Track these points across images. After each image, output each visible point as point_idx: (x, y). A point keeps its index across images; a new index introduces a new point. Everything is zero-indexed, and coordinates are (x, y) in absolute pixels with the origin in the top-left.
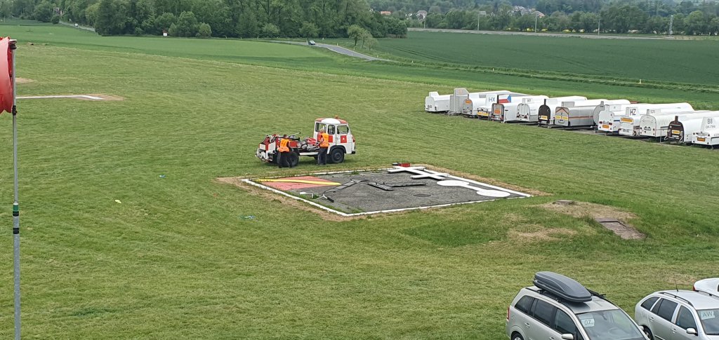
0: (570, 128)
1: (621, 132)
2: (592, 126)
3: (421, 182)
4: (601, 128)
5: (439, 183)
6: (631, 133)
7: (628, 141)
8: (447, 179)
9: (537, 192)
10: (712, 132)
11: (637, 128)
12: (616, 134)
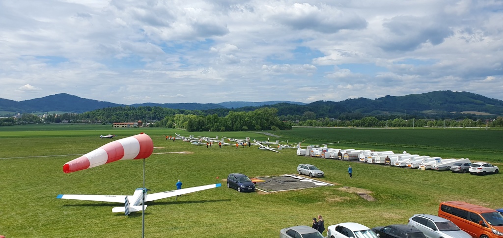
1: (368, 162)
2: (358, 160)
3: (294, 180)
4: (360, 160)
5: (301, 180)
6: (371, 162)
7: (370, 165)
8: (303, 179)
9: (337, 184)
10: (401, 162)
11: (373, 160)
12: (366, 162)
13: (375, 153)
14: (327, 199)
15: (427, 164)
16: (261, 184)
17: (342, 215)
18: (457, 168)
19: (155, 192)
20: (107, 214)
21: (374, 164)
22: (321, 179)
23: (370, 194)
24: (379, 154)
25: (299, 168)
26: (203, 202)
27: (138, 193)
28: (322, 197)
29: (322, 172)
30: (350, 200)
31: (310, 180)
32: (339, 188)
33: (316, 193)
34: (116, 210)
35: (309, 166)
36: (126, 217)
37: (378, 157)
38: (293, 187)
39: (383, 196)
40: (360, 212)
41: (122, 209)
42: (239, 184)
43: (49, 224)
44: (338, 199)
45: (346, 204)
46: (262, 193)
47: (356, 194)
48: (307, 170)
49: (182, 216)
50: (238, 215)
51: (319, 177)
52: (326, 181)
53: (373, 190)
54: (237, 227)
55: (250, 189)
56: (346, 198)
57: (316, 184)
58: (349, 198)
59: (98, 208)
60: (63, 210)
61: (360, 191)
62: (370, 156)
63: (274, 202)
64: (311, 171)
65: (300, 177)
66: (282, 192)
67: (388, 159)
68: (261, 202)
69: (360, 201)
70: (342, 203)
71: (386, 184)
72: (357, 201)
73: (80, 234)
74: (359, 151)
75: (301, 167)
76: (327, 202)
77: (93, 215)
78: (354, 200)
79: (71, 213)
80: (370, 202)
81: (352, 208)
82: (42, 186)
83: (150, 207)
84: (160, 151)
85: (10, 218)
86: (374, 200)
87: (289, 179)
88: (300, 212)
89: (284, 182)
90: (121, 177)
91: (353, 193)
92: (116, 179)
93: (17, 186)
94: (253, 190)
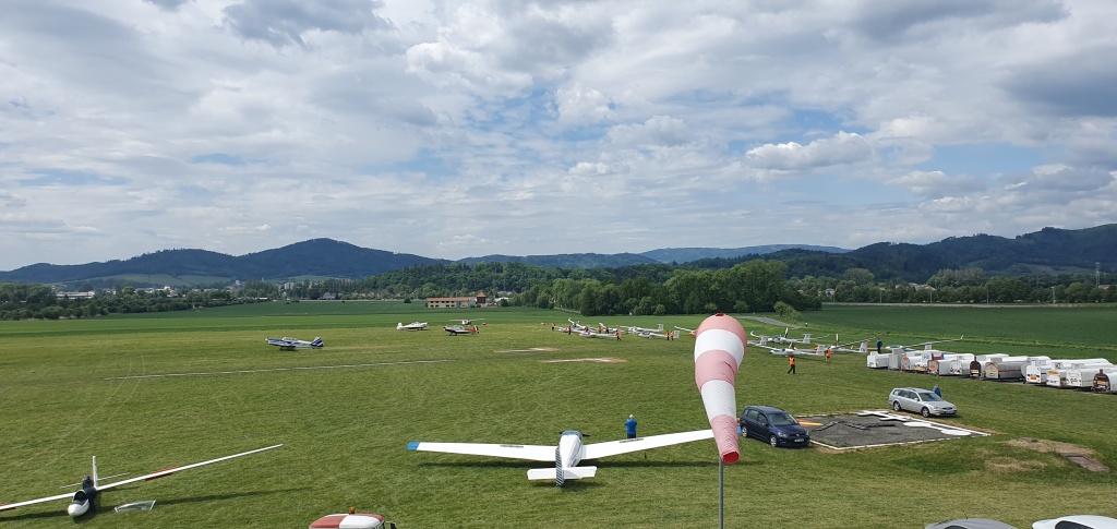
0: (1000, 379)
1: (1048, 383)
2: (1020, 378)
4: (1029, 379)
6: (1058, 384)
7: (1055, 390)
11: (1063, 379)
12: (1044, 384)
13: (1066, 363)
14: (988, 463)
16: (814, 430)
17: (1039, 501)
19: (601, 440)
20: (517, 484)
21: (1064, 387)
22: (951, 421)
23: (1092, 456)
24: (1077, 365)
25: (894, 396)
26: (703, 464)
27: (569, 442)
28: (975, 460)
29: (951, 405)
30: (1047, 467)
31: (927, 424)
32: (1011, 442)
33: (957, 452)
34: (534, 474)
35: (918, 391)
36: (556, 490)
37: (1076, 371)
38: (895, 437)
40: (1081, 496)
41: (549, 474)
42: (773, 429)
43: (410, 500)
44: (1015, 465)
45: (1039, 476)
46: (829, 451)
47: (1059, 455)
48: (915, 401)
49: (673, 491)
50: (797, 495)
51: (945, 416)
52: (966, 424)
53: (1097, 446)
54: (806, 519)
55: (796, 441)
56: (1036, 463)
57: (944, 431)
58: (1043, 464)
59: (493, 471)
60: (424, 473)
61: (1065, 449)
62: (1053, 369)
63: (864, 469)
64: (927, 404)
65: (900, 417)
66: (876, 448)
67: (1102, 377)
68: (836, 470)
69: (1072, 470)
70: (1026, 474)
72: (1066, 471)
73: (483, 522)
74: (1025, 358)
75: (900, 394)
76: (992, 472)
77: (488, 484)
78: (1057, 469)
79: (442, 479)
80: (1097, 473)
81: (1058, 485)
82: (358, 427)
83: (603, 471)
84: (554, 356)
85: (330, 486)
86: (1107, 470)
87: (877, 421)
88: (936, 492)
89: (869, 427)
90: (504, 409)
91: (1049, 453)
92: (495, 412)
93: (309, 426)
94: (805, 444)
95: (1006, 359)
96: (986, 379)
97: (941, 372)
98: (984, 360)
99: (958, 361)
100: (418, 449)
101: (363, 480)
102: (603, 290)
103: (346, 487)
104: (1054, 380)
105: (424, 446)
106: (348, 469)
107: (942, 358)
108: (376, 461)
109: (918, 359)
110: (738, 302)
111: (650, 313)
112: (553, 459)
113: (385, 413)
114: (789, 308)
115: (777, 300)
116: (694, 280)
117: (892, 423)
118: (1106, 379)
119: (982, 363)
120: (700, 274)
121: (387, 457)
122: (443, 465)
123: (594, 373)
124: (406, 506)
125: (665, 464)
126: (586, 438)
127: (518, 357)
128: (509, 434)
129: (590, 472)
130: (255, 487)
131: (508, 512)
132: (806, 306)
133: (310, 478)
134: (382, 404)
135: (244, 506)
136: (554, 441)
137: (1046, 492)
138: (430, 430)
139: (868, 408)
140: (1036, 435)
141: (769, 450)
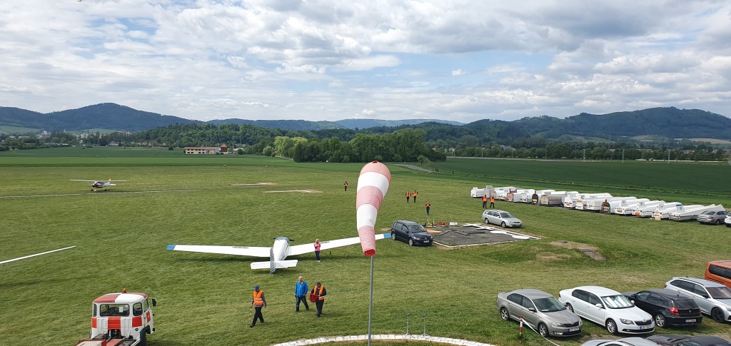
0: (549, 205)
1: (577, 208)
2: (561, 205)
4: (565, 205)
6: (582, 208)
7: (580, 212)
9: (543, 237)
10: (625, 208)
11: (585, 205)
12: (574, 208)
13: (587, 195)
14: (538, 256)
15: (664, 211)
16: (436, 235)
17: (565, 278)
18: (707, 218)
19: (302, 243)
20: (243, 272)
21: (585, 210)
22: (518, 230)
23: (597, 251)
24: (593, 197)
25: (485, 215)
27: (280, 245)
28: (530, 254)
29: (519, 220)
30: (571, 258)
31: (504, 232)
32: (552, 243)
33: (520, 249)
34: (255, 266)
35: (500, 212)
36: (270, 276)
37: (592, 201)
38: (484, 240)
39: (615, 254)
40: (589, 274)
41: (266, 265)
42: (411, 235)
43: (168, 283)
44: (553, 257)
45: (567, 263)
46: (444, 248)
47: (578, 251)
48: (497, 218)
49: (346, 274)
50: (423, 275)
51: (515, 227)
52: (527, 233)
53: (600, 245)
54: (427, 291)
55: (425, 243)
56: (565, 255)
57: (514, 236)
58: (569, 256)
59: (227, 264)
60: (178, 266)
61: (582, 247)
62: (580, 199)
63: (464, 260)
64: (505, 220)
65: (488, 228)
66: (472, 247)
67: (606, 204)
68: (448, 260)
69: (584, 259)
70: (560, 262)
71: (613, 238)
72: (581, 260)
74: (564, 192)
75: (489, 214)
76: (540, 261)
77: (223, 272)
78: (577, 259)
79: (191, 269)
80: (599, 261)
81: (576, 268)
82: (133, 234)
83: (302, 263)
84: (274, 188)
85: (111, 274)
86: (604, 259)
87: (474, 230)
88: (507, 274)
89: (469, 234)
90: (236, 224)
91: (573, 249)
92: (231, 225)
93: (97, 234)
94: (430, 244)
95: (553, 193)
96: (541, 205)
97: (515, 200)
98: (540, 193)
99: (525, 194)
100: (175, 249)
101: (135, 270)
102: (309, 145)
103: (123, 275)
104: (580, 206)
105: (178, 248)
106: (124, 263)
107: (516, 192)
108: (144, 257)
109: (501, 192)
110: (395, 155)
111: (341, 161)
112: (268, 255)
113: (152, 225)
114: (427, 159)
115: (419, 154)
116: (368, 140)
117: (483, 231)
118: (608, 205)
119: (539, 195)
120: (372, 136)
121: (152, 255)
122: (192, 260)
123: (300, 200)
124: (165, 288)
125: (343, 257)
126: (292, 242)
127: (248, 189)
128: (240, 239)
129: (293, 263)
130: (55, 276)
131: (236, 291)
132: (437, 158)
133: (96, 269)
134: (150, 219)
135: (46, 289)
136: (270, 244)
137: (569, 272)
138: (184, 237)
139: (469, 222)
140: (566, 239)
141: (408, 248)
